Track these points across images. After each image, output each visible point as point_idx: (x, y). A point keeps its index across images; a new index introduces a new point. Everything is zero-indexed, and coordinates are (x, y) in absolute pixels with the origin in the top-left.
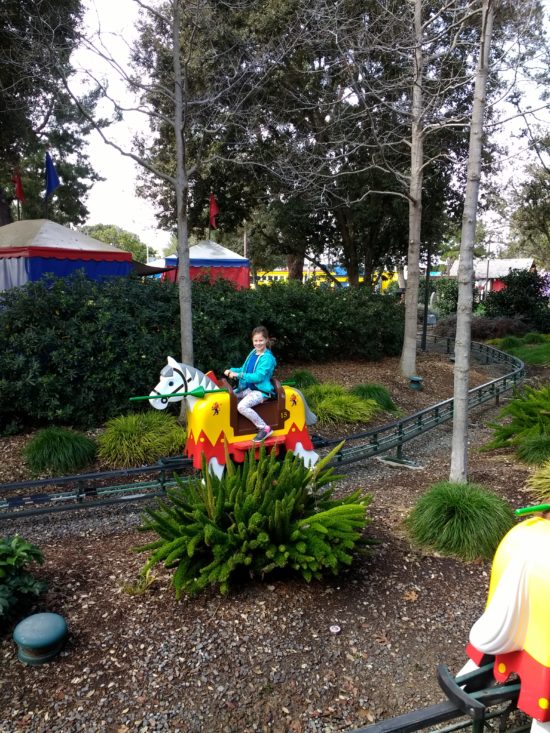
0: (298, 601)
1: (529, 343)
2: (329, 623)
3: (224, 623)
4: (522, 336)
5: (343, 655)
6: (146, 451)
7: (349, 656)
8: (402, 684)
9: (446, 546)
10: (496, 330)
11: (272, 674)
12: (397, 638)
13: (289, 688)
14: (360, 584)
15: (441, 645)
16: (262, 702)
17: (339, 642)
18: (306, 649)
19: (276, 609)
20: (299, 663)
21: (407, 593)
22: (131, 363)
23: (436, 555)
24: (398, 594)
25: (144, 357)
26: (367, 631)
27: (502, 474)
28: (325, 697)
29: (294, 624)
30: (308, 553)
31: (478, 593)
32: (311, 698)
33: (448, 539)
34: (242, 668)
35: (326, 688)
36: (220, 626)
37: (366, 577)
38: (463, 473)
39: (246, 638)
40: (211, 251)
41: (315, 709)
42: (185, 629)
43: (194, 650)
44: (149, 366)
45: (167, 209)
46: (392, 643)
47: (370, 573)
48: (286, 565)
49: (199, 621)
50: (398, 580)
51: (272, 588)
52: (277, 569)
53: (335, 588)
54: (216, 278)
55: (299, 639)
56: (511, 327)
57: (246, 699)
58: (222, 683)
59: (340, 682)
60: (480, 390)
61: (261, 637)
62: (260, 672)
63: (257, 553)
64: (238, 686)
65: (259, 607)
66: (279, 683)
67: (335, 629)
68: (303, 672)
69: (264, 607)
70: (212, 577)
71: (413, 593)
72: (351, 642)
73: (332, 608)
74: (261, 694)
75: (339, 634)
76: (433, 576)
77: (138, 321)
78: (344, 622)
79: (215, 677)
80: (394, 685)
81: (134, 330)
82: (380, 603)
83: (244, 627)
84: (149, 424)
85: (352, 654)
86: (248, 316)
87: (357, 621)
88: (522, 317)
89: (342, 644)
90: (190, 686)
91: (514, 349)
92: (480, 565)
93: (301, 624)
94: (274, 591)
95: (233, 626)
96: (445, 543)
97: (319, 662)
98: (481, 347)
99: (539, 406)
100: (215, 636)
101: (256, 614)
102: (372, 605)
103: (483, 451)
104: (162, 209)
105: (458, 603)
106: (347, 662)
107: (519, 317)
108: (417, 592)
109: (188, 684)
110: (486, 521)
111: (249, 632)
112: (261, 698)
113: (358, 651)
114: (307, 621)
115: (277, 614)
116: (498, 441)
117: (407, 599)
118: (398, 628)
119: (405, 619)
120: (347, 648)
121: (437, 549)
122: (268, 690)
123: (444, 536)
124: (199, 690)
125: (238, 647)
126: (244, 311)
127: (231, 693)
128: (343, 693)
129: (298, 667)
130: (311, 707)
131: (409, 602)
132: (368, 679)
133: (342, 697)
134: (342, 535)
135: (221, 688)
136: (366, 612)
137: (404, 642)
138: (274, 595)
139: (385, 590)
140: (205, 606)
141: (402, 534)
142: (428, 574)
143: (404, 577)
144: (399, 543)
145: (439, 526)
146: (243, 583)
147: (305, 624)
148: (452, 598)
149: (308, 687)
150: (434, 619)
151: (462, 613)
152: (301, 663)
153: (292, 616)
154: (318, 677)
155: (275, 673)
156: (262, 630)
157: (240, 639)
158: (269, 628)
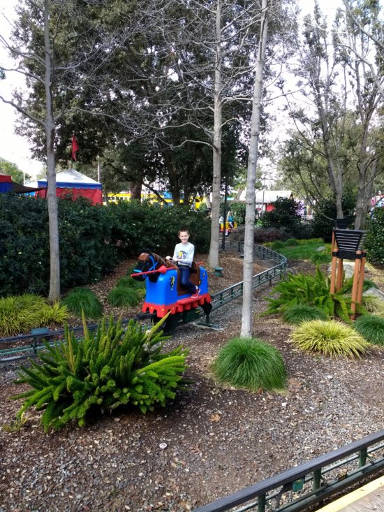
0: (137, 427)
1: (289, 245)
2: (159, 442)
3: (81, 448)
4: (285, 241)
5: (168, 463)
6: (22, 324)
7: (173, 464)
8: (210, 481)
9: (238, 382)
10: (269, 237)
11: (117, 482)
12: (206, 448)
13: (130, 491)
14: (181, 412)
15: (236, 451)
16: (110, 503)
17: (166, 455)
18: (143, 462)
19: (120, 435)
20: (137, 472)
21: (213, 416)
22: (10, 258)
23: (232, 388)
24: (207, 417)
25: (20, 253)
26: (185, 445)
27: (274, 331)
28: (156, 495)
29: (134, 444)
30: (144, 393)
31: (260, 413)
32: (146, 497)
33: (240, 377)
34: (95, 480)
35: (156, 488)
36: (78, 451)
37: (185, 407)
38: (250, 332)
39: (98, 458)
40: (73, 177)
41: (148, 504)
42: (51, 455)
43: (58, 470)
44: (24, 260)
45: (39, 145)
46: (203, 452)
47: (188, 404)
48: (129, 403)
49: (63, 448)
50: (207, 407)
51: (118, 420)
52: (121, 406)
53: (163, 416)
54: (77, 196)
55: (137, 455)
56: (279, 235)
57: (98, 502)
58: (80, 492)
59: (167, 483)
60: (259, 276)
61: (109, 456)
62: (108, 482)
63: (107, 395)
64: (92, 493)
65: (108, 434)
66: (122, 489)
67: (163, 446)
68: (140, 478)
69: (112, 434)
70: (72, 415)
71: (217, 416)
72: (175, 454)
73: (161, 431)
74: (109, 497)
75: (166, 449)
76: (230, 403)
77: (16, 227)
78: (170, 440)
79: (75, 488)
80: (204, 482)
81: (12, 234)
82: (195, 425)
83: (96, 450)
84: (25, 303)
85: (176, 463)
86: (101, 224)
87: (179, 439)
88: (285, 228)
89: (168, 456)
90: (55, 496)
91: (280, 250)
92: (261, 394)
93: (139, 444)
94: (119, 422)
95: (88, 450)
96: (238, 380)
97: (152, 470)
98: (260, 248)
99: (297, 286)
100: (75, 458)
101: (105, 440)
102: (189, 427)
103: (262, 316)
104: (35, 144)
105: (247, 420)
106: (171, 468)
107: (283, 229)
108: (220, 415)
109: (53, 495)
110: (264, 363)
111: (100, 453)
112: (110, 501)
113: (179, 460)
114: (143, 441)
115: (121, 438)
116: (271, 309)
117: (213, 420)
118: (207, 441)
119: (212, 434)
120: (171, 458)
121: (233, 384)
122: (114, 494)
123: (237, 376)
124: (62, 499)
125: (92, 465)
126: (98, 221)
127: (86, 499)
128: (168, 491)
129: (136, 476)
130: (146, 503)
131: (214, 422)
132: (187, 479)
133: (168, 494)
134: (168, 378)
135: (79, 496)
136: (185, 431)
137: (211, 451)
138: (119, 425)
139: (198, 415)
140: (67, 437)
141: (209, 375)
142: (227, 402)
143: (211, 405)
144: (207, 382)
145: (234, 368)
146: (96, 418)
147: (142, 444)
148: (243, 417)
149: (144, 489)
150: (231, 433)
151: (250, 428)
152: (139, 472)
153: (132, 439)
154: (151, 481)
155: (120, 481)
156: (110, 451)
157: (94, 459)
158: (115, 449)
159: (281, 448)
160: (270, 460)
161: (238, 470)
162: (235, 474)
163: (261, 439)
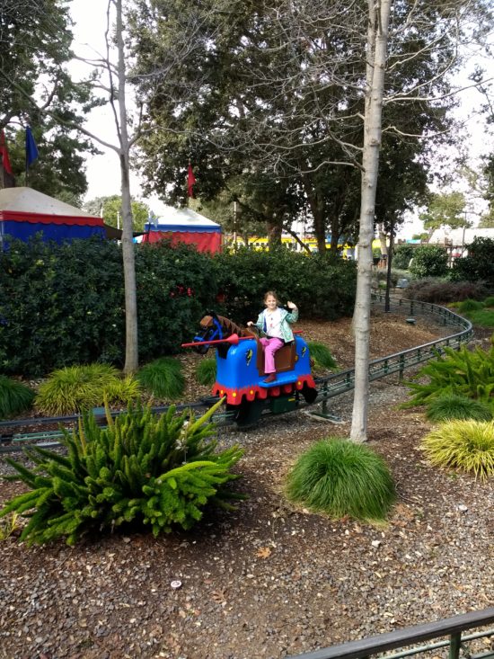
0: (149, 554)
2: (172, 578)
3: (67, 573)
5: (176, 611)
7: (182, 613)
8: (224, 644)
9: (316, 502)
11: (97, 627)
12: (235, 596)
13: (110, 642)
14: (218, 539)
15: (276, 605)
16: (78, 655)
17: (176, 598)
18: (141, 603)
19: (123, 562)
20: (129, 617)
21: (261, 549)
22: (76, 318)
23: (305, 511)
24: (251, 550)
25: (89, 313)
26: (207, 587)
27: (405, 431)
29: (137, 577)
31: (334, 552)
32: (130, 654)
33: (319, 497)
34: (68, 620)
35: (149, 643)
36: (62, 576)
37: (226, 532)
38: (363, 430)
39: (82, 591)
40: (188, 217)
42: (27, 577)
43: (27, 599)
44: (95, 322)
45: (151, 178)
46: (228, 601)
47: (233, 528)
48: (133, 519)
49: (43, 570)
50: (257, 535)
51: (127, 540)
53: (191, 543)
55: (136, 594)
57: (62, 652)
58: (42, 634)
59: (165, 638)
61: (98, 590)
62: (85, 625)
64: (58, 637)
65: (108, 559)
66: (101, 638)
67: (175, 584)
68: (130, 626)
69: (112, 559)
70: (59, 529)
71: (268, 550)
72: (188, 598)
73: (181, 562)
74: (79, 647)
75: (179, 589)
76: (294, 533)
77: (86, 280)
78: (189, 577)
79: (38, 627)
80: (216, 644)
82: (231, 559)
83: (84, 579)
84: (90, 375)
85: (186, 611)
87: (202, 577)
89: (178, 600)
90: (10, 635)
92: (345, 523)
93: (144, 578)
94: (129, 543)
95: (74, 577)
96: (314, 501)
97: (150, 617)
98: (440, 310)
99: (455, 367)
100: (53, 586)
101: (100, 568)
102: (222, 561)
105: (310, 562)
106: (178, 618)
107: (481, 282)
108: (272, 549)
109: (8, 634)
111: (89, 584)
112: (78, 652)
113: (192, 608)
114: (151, 574)
115: (123, 567)
116: (418, 398)
117: (259, 555)
118: (239, 586)
119: (250, 576)
120: (182, 604)
121: (307, 506)
122: (88, 644)
124: (17, 640)
125: (71, 598)
127: (47, 645)
128: (164, 650)
129: (126, 622)
131: (260, 559)
132: (194, 637)
133: (162, 654)
135: (39, 640)
136: (214, 569)
137: (240, 600)
138: (128, 547)
139: (240, 546)
140: (56, 556)
141: (279, 490)
142: (290, 531)
143: (264, 534)
144: (274, 498)
145: (312, 482)
146: (95, 535)
147: (148, 578)
148: (305, 556)
149: (129, 644)
150: (279, 577)
151: (310, 573)
152: (131, 618)
153: (137, 569)
154: (144, 632)
155: (100, 627)
156: (102, 583)
157: (77, 591)
158: (109, 581)
159: (346, 610)
160: (323, 626)
161: (269, 635)
162: (262, 640)
163: (322, 592)
